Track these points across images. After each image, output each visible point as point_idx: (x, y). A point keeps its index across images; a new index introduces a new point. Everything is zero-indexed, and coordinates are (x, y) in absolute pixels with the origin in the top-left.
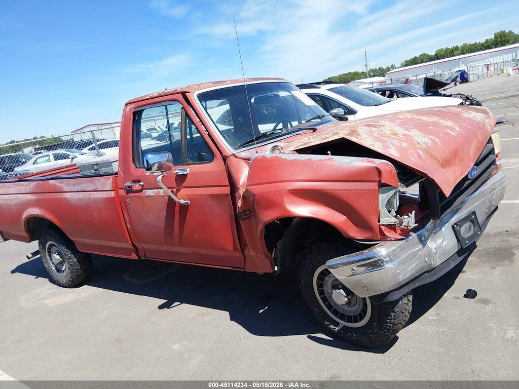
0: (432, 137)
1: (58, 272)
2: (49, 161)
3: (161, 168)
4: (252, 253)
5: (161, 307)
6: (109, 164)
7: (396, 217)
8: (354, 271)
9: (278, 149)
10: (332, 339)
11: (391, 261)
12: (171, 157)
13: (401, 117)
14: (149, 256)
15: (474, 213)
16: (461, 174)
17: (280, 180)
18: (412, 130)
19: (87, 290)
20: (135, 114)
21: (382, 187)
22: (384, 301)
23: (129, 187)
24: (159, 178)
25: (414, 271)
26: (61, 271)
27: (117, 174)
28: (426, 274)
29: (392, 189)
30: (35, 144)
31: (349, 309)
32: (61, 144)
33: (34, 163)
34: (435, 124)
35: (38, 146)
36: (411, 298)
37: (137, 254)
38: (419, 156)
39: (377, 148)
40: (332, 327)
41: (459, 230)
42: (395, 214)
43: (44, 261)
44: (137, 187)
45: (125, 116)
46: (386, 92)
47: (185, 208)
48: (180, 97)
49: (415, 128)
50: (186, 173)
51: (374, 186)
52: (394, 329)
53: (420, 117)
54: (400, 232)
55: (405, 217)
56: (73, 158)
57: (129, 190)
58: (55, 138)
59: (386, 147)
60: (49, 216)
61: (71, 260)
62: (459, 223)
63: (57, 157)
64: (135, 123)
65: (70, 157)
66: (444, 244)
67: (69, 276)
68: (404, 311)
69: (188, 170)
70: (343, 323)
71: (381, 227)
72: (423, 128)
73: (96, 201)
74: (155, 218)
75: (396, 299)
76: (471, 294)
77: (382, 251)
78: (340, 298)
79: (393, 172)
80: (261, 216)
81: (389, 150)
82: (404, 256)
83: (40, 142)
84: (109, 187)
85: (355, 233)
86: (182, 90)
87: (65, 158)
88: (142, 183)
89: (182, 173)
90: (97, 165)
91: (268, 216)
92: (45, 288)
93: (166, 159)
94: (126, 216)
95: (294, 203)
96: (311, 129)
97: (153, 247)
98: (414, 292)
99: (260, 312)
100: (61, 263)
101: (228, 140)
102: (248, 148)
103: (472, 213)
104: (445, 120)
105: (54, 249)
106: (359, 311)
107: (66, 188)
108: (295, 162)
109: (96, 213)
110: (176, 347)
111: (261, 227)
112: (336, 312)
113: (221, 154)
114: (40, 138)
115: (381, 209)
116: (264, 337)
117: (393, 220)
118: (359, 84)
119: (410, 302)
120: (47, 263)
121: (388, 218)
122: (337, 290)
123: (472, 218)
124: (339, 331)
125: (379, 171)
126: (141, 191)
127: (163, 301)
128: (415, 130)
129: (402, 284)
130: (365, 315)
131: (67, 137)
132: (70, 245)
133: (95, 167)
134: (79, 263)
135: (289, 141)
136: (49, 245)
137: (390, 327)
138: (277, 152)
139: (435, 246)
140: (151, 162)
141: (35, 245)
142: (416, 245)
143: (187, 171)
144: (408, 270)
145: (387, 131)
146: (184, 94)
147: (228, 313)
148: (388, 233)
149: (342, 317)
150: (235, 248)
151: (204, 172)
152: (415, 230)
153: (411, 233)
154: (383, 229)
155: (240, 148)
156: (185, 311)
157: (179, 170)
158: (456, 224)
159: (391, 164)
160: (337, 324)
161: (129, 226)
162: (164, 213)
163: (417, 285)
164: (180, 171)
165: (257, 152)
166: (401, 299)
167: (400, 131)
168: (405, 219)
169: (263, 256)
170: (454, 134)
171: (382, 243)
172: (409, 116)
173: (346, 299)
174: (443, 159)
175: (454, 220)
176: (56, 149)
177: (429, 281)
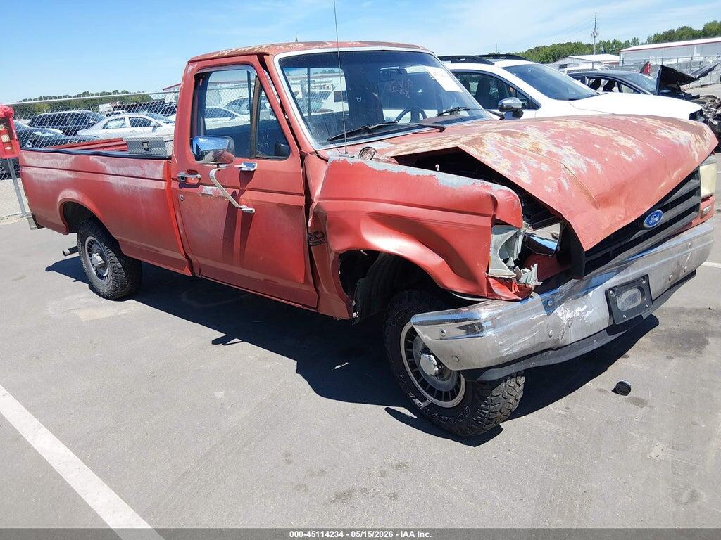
0: (591, 161)
1: (99, 278)
2: (123, 126)
3: (218, 158)
4: (326, 291)
5: (215, 342)
6: (161, 143)
7: (514, 268)
8: (443, 334)
9: (370, 153)
10: (416, 417)
11: (494, 327)
12: (232, 144)
13: (562, 124)
14: (206, 275)
15: (646, 277)
16: (624, 220)
17: (360, 197)
18: (565, 147)
19: (132, 306)
20: (197, 77)
21: (497, 224)
22: (479, 379)
23: (183, 178)
24: (213, 172)
25: (526, 346)
26: (103, 277)
27: (170, 158)
28: (550, 352)
29: (510, 230)
30: (114, 100)
31: (440, 382)
32: (144, 104)
33: (104, 128)
34: (606, 141)
35: (118, 104)
36: (522, 380)
37: (191, 269)
38: (560, 187)
39: (502, 168)
40: (417, 401)
41: (615, 299)
42: (513, 265)
43: (83, 260)
44: (192, 179)
45: (185, 79)
46: (603, 81)
47: (248, 217)
48: (255, 60)
49: (571, 144)
50: (252, 169)
51: (487, 222)
52: (490, 417)
53: (589, 128)
54: (517, 290)
55: (526, 270)
56: (155, 127)
57: (183, 183)
58: (142, 95)
59: (516, 168)
60: (88, 204)
61: (114, 264)
62: (617, 289)
63: (135, 123)
64: (198, 90)
65: (152, 124)
66: (587, 315)
67: (111, 285)
68: (506, 396)
69: (256, 165)
70: (431, 399)
71: (490, 279)
72: (584, 144)
73: (144, 191)
74: (212, 226)
75: (495, 379)
76: (622, 389)
77: (483, 312)
78: (429, 365)
79: (516, 205)
80: (331, 243)
81: (519, 172)
82: (515, 323)
83: (122, 99)
84: (159, 176)
85: (453, 283)
86: (261, 51)
87: (145, 126)
88: (199, 176)
89: (247, 169)
90: (147, 142)
91: (340, 244)
92: (82, 296)
93: (226, 147)
94: (178, 217)
95: (374, 232)
96: (436, 127)
97: (209, 263)
98: (527, 373)
99: (336, 368)
100: (103, 267)
101: (312, 130)
102: (338, 145)
103: (643, 277)
104: (625, 137)
105: (95, 247)
106: (451, 387)
107: (109, 169)
108: (384, 174)
109: (143, 208)
110: (219, 395)
111: (332, 257)
112: (424, 384)
113: (300, 148)
114: (123, 92)
115: (491, 254)
116: (330, 400)
117: (507, 272)
118: (578, 61)
119: (519, 386)
120: (87, 264)
121: (500, 269)
122: (427, 356)
123: (641, 283)
124: (424, 409)
125: (494, 201)
126: (197, 186)
127: (220, 335)
128: (570, 147)
129: (506, 360)
130: (458, 393)
131: (156, 96)
132: (114, 245)
133: (145, 145)
134: (124, 270)
135: (398, 141)
136: (90, 242)
137: (485, 414)
138: (368, 156)
139: (569, 315)
140: (203, 149)
141: (72, 239)
142: (537, 311)
143: (254, 167)
144: (518, 342)
145: (526, 144)
146: (261, 57)
147: (296, 362)
148: (498, 290)
149: (431, 391)
150: (306, 281)
151: (274, 172)
152: (539, 290)
153: (533, 294)
154: (492, 284)
155: (325, 144)
156: (245, 352)
157: (245, 164)
158: (612, 289)
159: (514, 193)
160: (423, 399)
161: (181, 231)
162: (223, 222)
163: (532, 365)
164: (245, 166)
165: (346, 153)
166: (505, 379)
167: (546, 145)
168: (524, 272)
169: (337, 296)
170: (630, 159)
171: (487, 302)
172: (574, 124)
173: (437, 369)
174: (600, 194)
175: (611, 283)
176: (137, 111)
177: (552, 362)
